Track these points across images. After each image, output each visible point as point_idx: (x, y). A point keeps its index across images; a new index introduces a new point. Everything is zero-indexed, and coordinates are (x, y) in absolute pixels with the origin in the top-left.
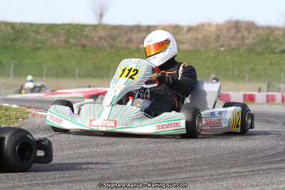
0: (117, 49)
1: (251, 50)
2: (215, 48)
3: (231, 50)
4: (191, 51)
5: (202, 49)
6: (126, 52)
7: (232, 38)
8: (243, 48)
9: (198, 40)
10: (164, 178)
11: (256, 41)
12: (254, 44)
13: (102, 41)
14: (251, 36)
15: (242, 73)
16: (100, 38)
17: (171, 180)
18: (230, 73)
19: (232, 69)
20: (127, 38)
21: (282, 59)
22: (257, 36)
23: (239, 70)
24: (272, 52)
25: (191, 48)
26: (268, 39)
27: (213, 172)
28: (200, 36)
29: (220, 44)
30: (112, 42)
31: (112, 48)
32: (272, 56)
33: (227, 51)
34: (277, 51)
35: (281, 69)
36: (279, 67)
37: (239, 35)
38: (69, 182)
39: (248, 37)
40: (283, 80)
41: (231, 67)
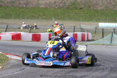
0: (15, 7)
1: (68, 8)
2: (54, 7)
3: (60, 8)
4: (44, 8)
5: (49, 7)
6: (18, 8)
7: (61, 3)
9: (47, 3)
11: (70, 4)
12: (69, 5)
13: (9, 3)
14: (68, 2)
15: (64, 17)
16: (8, 2)
18: (60, 17)
19: (61, 15)
20: (18, 3)
21: (80, 12)
22: (70, 2)
23: (63, 16)
24: (76, 9)
26: (75, 4)
28: (48, 2)
29: (56, 5)
30: (12, 4)
31: (13, 6)
32: (77, 10)
33: (59, 8)
34: (78, 8)
35: (80, 16)
36: (79, 15)
37: (63, 2)
39: (67, 3)
40: (81, 20)
41: (60, 15)
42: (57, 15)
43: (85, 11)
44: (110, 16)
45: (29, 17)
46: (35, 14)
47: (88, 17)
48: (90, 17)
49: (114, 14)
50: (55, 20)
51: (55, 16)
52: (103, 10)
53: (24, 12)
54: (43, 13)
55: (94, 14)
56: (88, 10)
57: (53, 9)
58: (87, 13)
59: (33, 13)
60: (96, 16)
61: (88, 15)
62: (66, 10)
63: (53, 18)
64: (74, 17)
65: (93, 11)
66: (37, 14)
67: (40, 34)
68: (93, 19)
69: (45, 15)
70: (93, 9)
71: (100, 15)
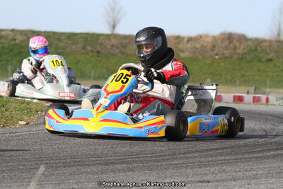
8: (235, 57)
10: (159, 164)
17: (167, 165)
25: (190, 56)
27: (203, 160)
38: (78, 165)
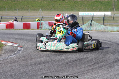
42: (44, 7)
43: (67, 3)
44: (88, 6)
45: (20, 9)
46: (25, 6)
47: (70, 7)
48: (71, 8)
49: (91, 4)
50: (42, 11)
51: (42, 8)
52: (82, 1)
53: (15, 5)
54: (32, 5)
55: (74, 5)
56: (69, 1)
57: (40, 2)
58: (69, 4)
59: (23, 6)
60: (76, 7)
61: (69, 6)
62: (51, 2)
63: (41, 9)
64: (58, 8)
65: (74, 2)
66: (26, 6)
67: (30, 23)
68: (74, 9)
69: (33, 7)
70: (74, 1)
71: (80, 6)
